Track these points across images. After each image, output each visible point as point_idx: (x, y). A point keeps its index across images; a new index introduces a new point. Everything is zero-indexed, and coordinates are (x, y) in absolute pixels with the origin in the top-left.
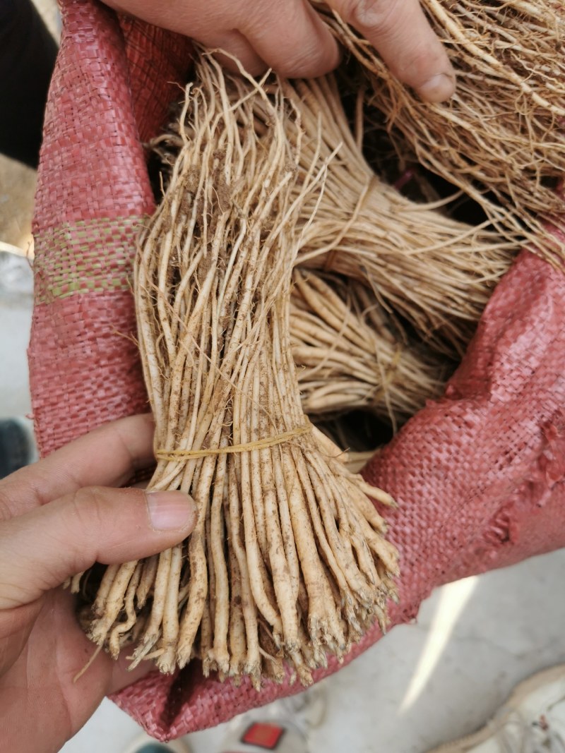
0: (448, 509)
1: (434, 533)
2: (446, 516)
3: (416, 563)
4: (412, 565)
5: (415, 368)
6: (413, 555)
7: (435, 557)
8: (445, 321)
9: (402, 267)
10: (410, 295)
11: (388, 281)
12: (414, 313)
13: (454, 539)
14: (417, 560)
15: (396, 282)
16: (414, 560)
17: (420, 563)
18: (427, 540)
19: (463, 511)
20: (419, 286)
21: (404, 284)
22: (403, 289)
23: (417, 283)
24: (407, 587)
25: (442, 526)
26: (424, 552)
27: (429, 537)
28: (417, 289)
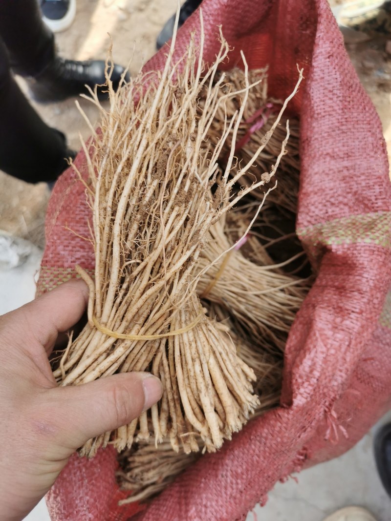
0: (266, 462)
1: (256, 474)
2: (264, 465)
3: (244, 491)
4: (241, 492)
5: (248, 355)
6: (242, 487)
7: (257, 487)
8: (268, 331)
9: (247, 299)
10: (250, 315)
11: (238, 306)
12: (250, 324)
13: (269, 477)
14: (245, 489)
15: (242, 308)
16: (243, 489)
17: (247, 491)
18: (251, 478)
19: (276, 462)
20: (254, 310)
21: (247, 309)
22: (246, 312)
23: (254, 308)
24: (238, 505)
25: (261, 470)
26: (249, 484)
27: (253, 476)
28: (254, 312)
